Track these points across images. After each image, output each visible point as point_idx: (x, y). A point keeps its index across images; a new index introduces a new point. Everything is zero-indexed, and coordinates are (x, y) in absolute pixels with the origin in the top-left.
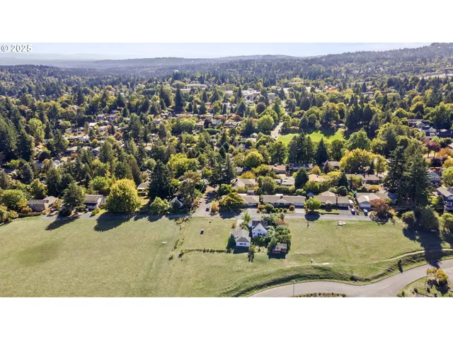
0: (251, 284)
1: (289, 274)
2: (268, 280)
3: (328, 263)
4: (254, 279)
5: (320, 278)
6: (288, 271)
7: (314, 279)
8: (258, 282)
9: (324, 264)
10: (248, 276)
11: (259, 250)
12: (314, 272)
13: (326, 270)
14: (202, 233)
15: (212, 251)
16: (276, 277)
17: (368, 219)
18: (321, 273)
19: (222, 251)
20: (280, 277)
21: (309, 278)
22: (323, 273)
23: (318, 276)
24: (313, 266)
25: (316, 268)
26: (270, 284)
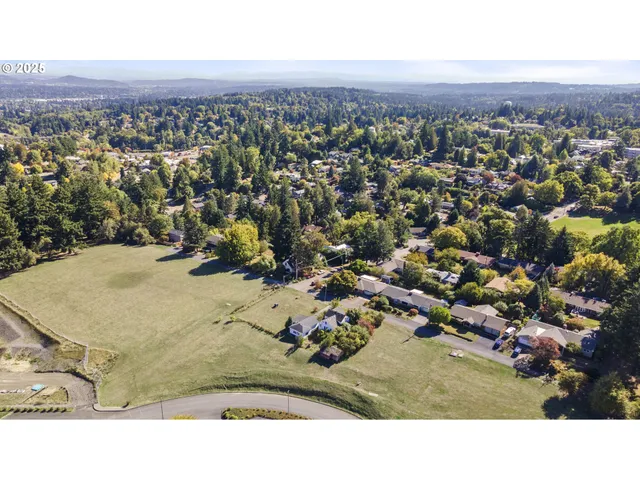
0: (263, 381)
1: (316, 388)
2: (285, 383)
3: (376, 395)
4: (270, 376)
5: (351, 410)
6: (317, 383)
7: (342, 406)
8: (272, 382)
9: (371, 394)
10: (267, 370)
11: (309, 347)
12: (349, 398)
13: (365, 402)
14: (275, 306)
15: (261, 330)
16: (296, 384)
17: (511, 362)
18: (357, 404)
19: (270, 333)
20: (302, 386)
21: (337, 403)
22: (360, 405)
23: (350, 405)
24: (354, 391)
25: (355, 394)
26: (283, 389)
